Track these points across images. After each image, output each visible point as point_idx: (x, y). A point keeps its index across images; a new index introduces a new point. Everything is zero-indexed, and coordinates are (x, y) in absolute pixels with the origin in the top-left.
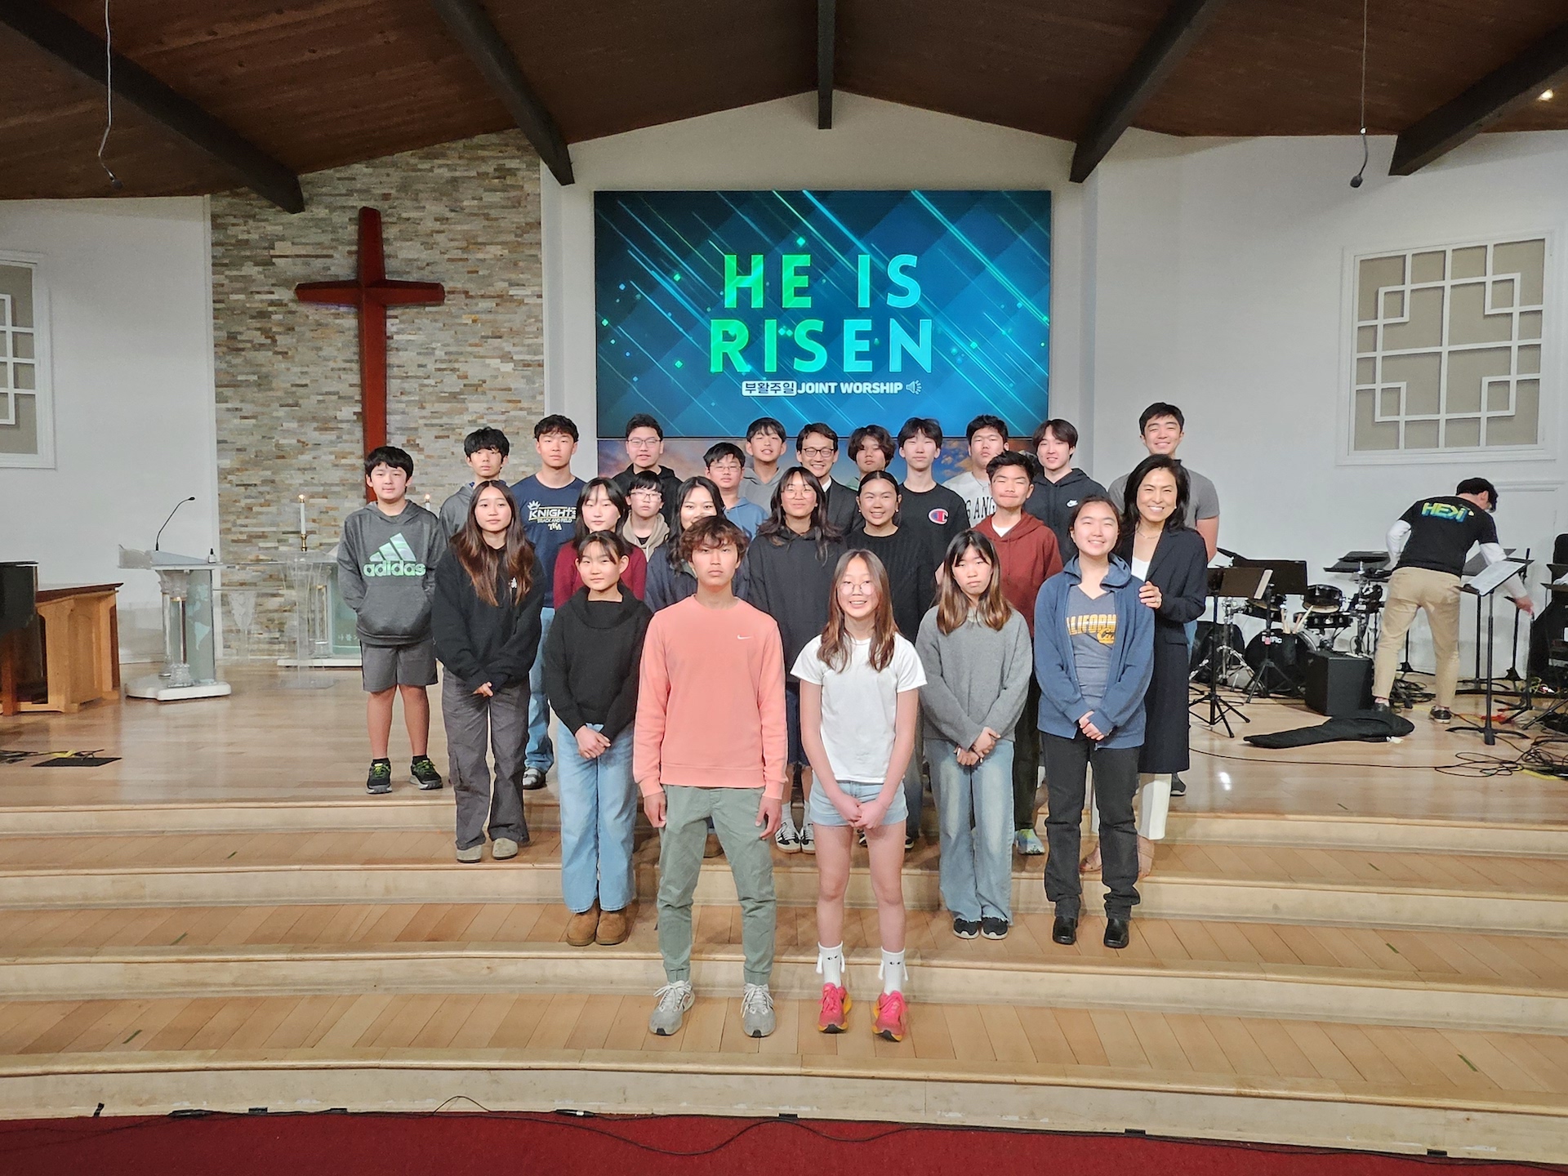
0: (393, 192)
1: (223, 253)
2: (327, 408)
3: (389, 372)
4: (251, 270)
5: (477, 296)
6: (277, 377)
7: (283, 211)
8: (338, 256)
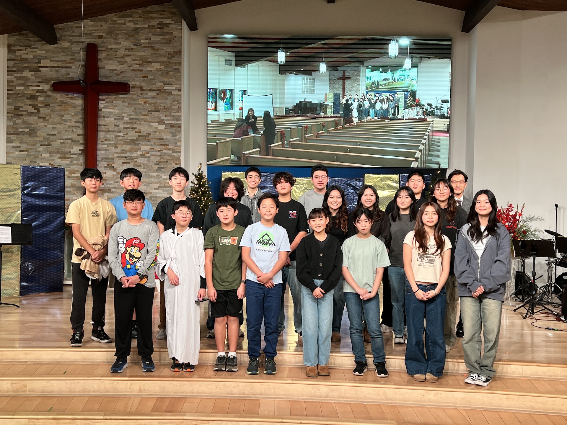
0: (104, 34)
1: (13, 65)
2: (65, 147)
3: (99, 129)
4: (27, 74)
5: (147, 90)
6: (39, 130)
7: (46, 43)
8: (74, 68)
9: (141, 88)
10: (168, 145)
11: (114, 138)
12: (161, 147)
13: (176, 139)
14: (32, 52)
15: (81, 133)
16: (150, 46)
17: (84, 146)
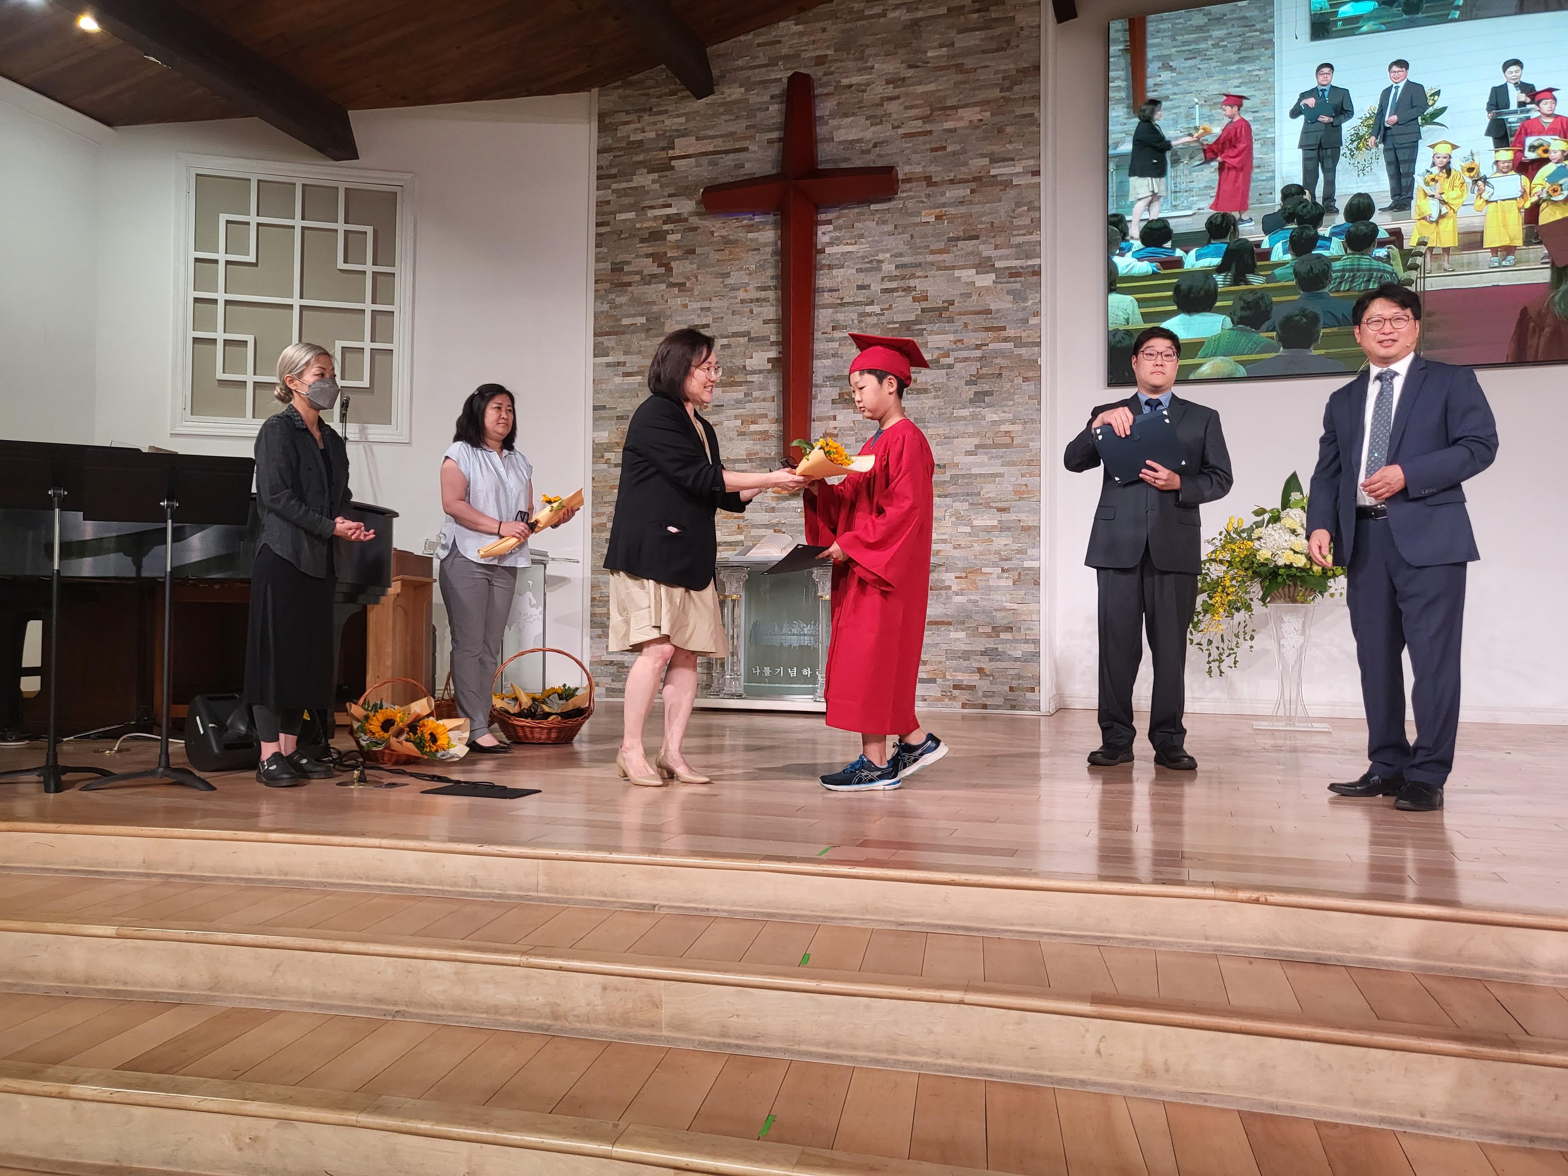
0: (830, 52)
1: (611, 162)
2: (733, 356)
3: (818, 299)
4: (644, 180)
5: (944, 182)
6: (670, 317)
7: (688, 97)
8: (756, 148)
9: (929, 180)
10: (1004, 328)
11: (856, 322)
12: (984, 334)
13: (1024, 309)
14: (654, 123)
15: (771, 317)
16: (952, 63)
17: (780, 348)
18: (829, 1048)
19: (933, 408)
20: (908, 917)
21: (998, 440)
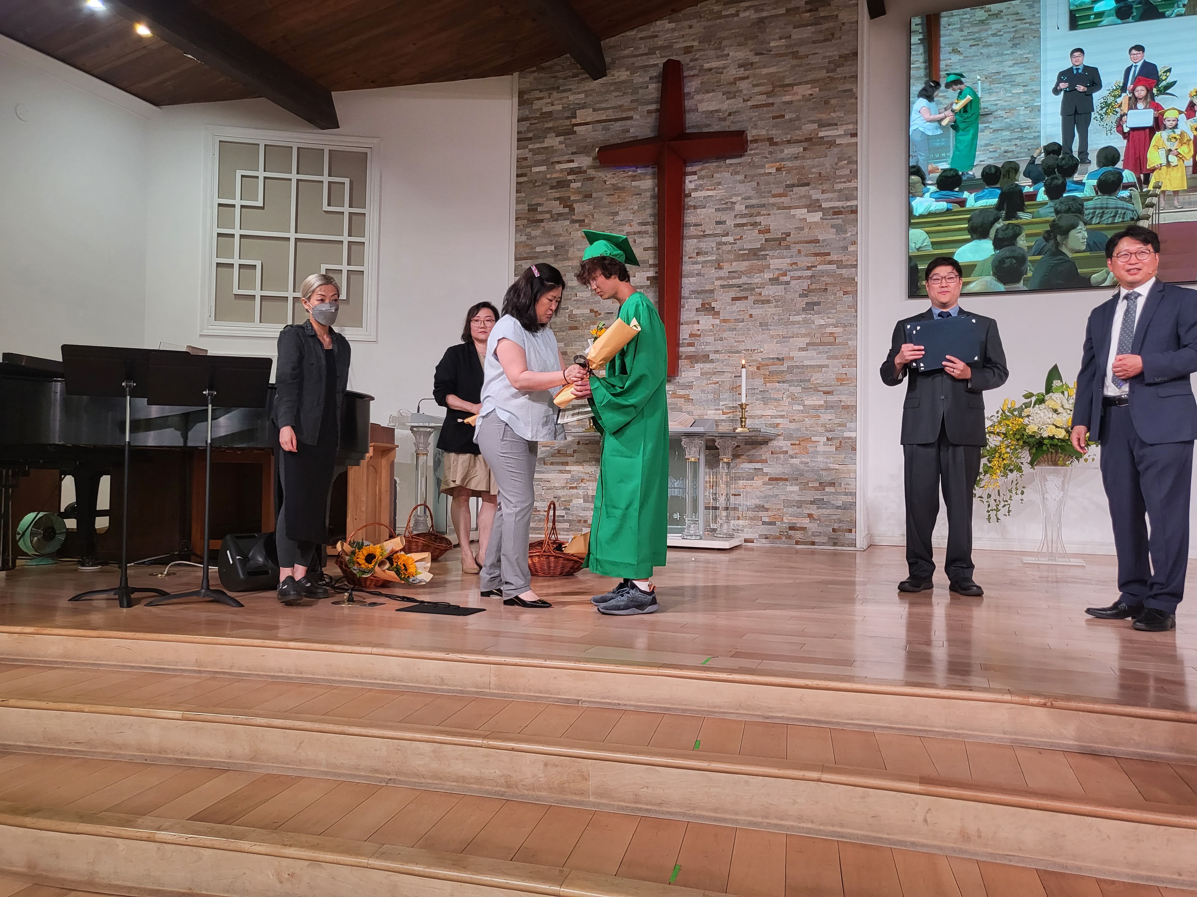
0: (696, 44)
1: (528, 128)
3: (686, 232)
4: (553, 141)
5: (783, 142)
6: (573, 245)
7: (586, 78)
8: (638, 117)
9: (771, 141)
10: (828, 254)
11: (715, 249)
12: (813, 259)
13: (845, 239)
14: (561, 99)
15: (649, 246)
16: (790, 51)
17: (657, 269)
18: (717, 813)
19: (774, 314)
20: (772, 712)
21: (825, 340)
